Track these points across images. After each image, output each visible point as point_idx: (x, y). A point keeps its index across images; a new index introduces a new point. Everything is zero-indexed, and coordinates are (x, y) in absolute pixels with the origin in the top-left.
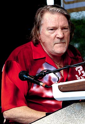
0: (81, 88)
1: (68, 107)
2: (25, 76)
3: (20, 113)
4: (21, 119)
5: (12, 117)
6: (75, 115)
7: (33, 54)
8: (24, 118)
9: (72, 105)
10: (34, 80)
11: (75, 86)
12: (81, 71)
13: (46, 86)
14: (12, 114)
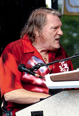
0: (69, 78)
1: (58, 94)
2: (23, 68)
3: (19, 95)
4: (21, 100)
5: (13, 99)
6: (64, 101)
7: (24, 49)
8: (23, 99)
9: (61, 93)
10: (30, 72)
11: (64, 77)
12: (63, 64)
13: (40, 77)
14: (12, 96)
